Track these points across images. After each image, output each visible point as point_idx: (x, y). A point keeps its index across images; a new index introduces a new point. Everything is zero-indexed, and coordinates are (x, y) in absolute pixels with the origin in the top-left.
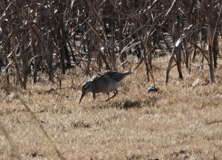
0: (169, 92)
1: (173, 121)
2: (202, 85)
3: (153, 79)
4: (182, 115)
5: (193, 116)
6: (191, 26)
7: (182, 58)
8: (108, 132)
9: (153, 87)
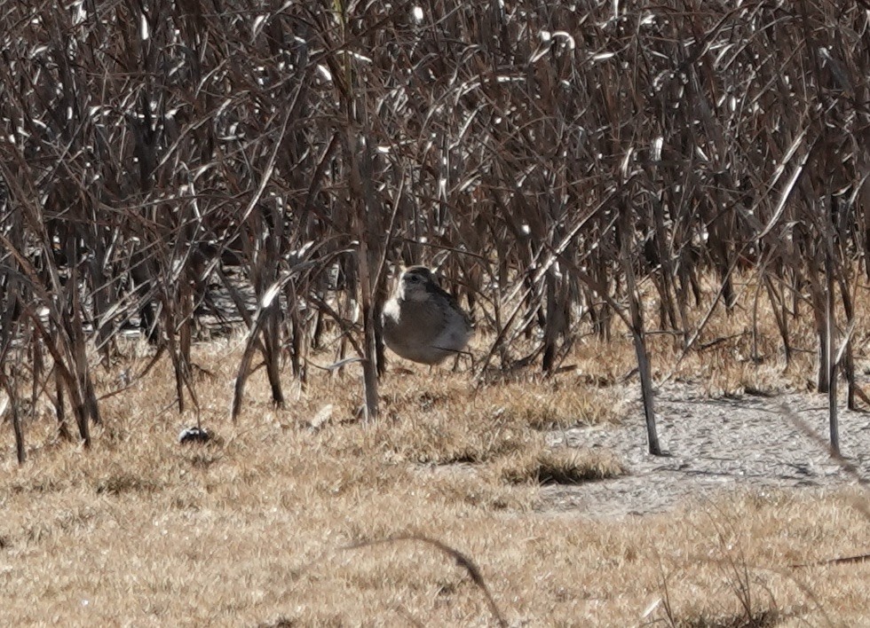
0: (242, 442)
1: (256, 530)
2: (342, 422)
3: (196, 404)
4: (281, 512)
5: (316, 515)
6: (309, 244)
7: (281, 343)
8: (65, 563)
9: (194, 429)
